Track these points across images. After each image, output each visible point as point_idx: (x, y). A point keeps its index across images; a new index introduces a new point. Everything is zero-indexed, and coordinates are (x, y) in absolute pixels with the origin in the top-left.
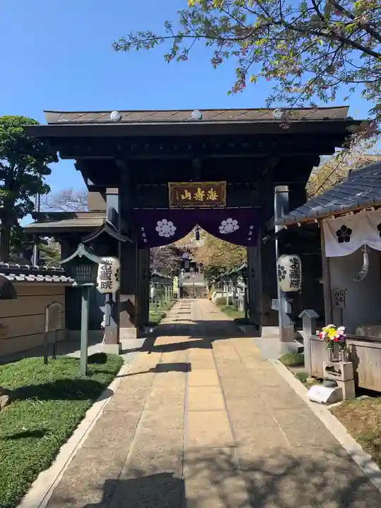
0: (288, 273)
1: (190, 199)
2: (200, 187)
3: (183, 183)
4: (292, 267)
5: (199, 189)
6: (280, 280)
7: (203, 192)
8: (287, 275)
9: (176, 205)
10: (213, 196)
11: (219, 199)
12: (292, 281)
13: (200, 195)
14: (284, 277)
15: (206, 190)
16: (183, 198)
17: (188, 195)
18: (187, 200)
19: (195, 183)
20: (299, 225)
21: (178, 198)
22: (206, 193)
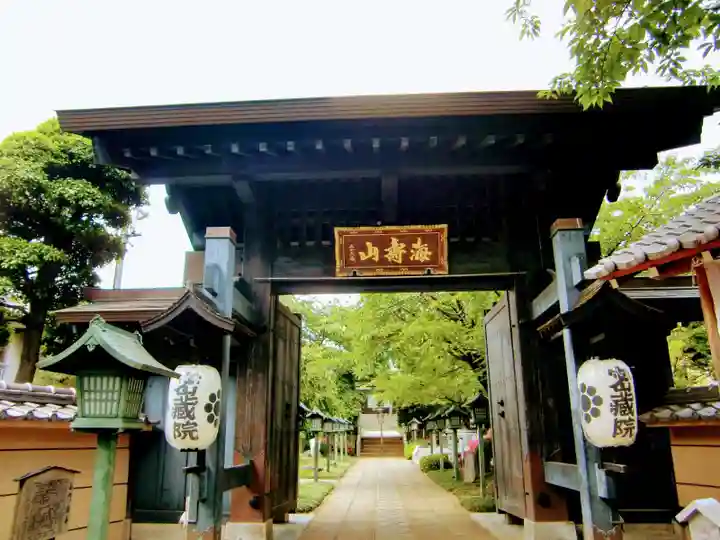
0: (607, 402)
1: (376, 259)
2: (397, 237)
3: (363, 228)
4: (614, 387)
5: (394, 241)
6: (588, 419)
7: (403, 245)
8: (605, 409)
9: (349, 271)
10: (421, 253)
11: (434, 260)
12: (616, 421)
13: (396, 251)
14: (596, 413)
15: (408, 241)
16: (364, 257)
17: (373, 252)
18: (370, 261)
19: (387, 228)
21: (352, 259)
22: (409, 248)
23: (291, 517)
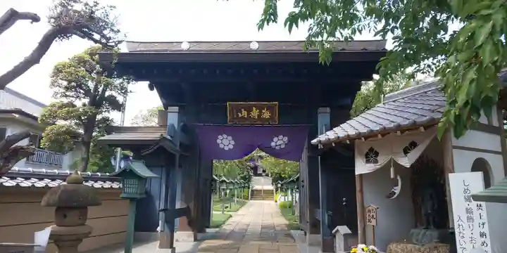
1: (246, 116)
2: (256, 107)
3: (240, 103)
5: (254, 109)
7: (258, 111)
9: (233, 121)
10: (266, 115)
11: (272, 118)
13: (255, 113)
15: (260, 108)
16: (240, 115)
17: (244, 113)
18: (243, 117)
19: (251, 103)
20: (334, 145)
21: (235, 116)
22: (260, 112)
23: (208, 230)
